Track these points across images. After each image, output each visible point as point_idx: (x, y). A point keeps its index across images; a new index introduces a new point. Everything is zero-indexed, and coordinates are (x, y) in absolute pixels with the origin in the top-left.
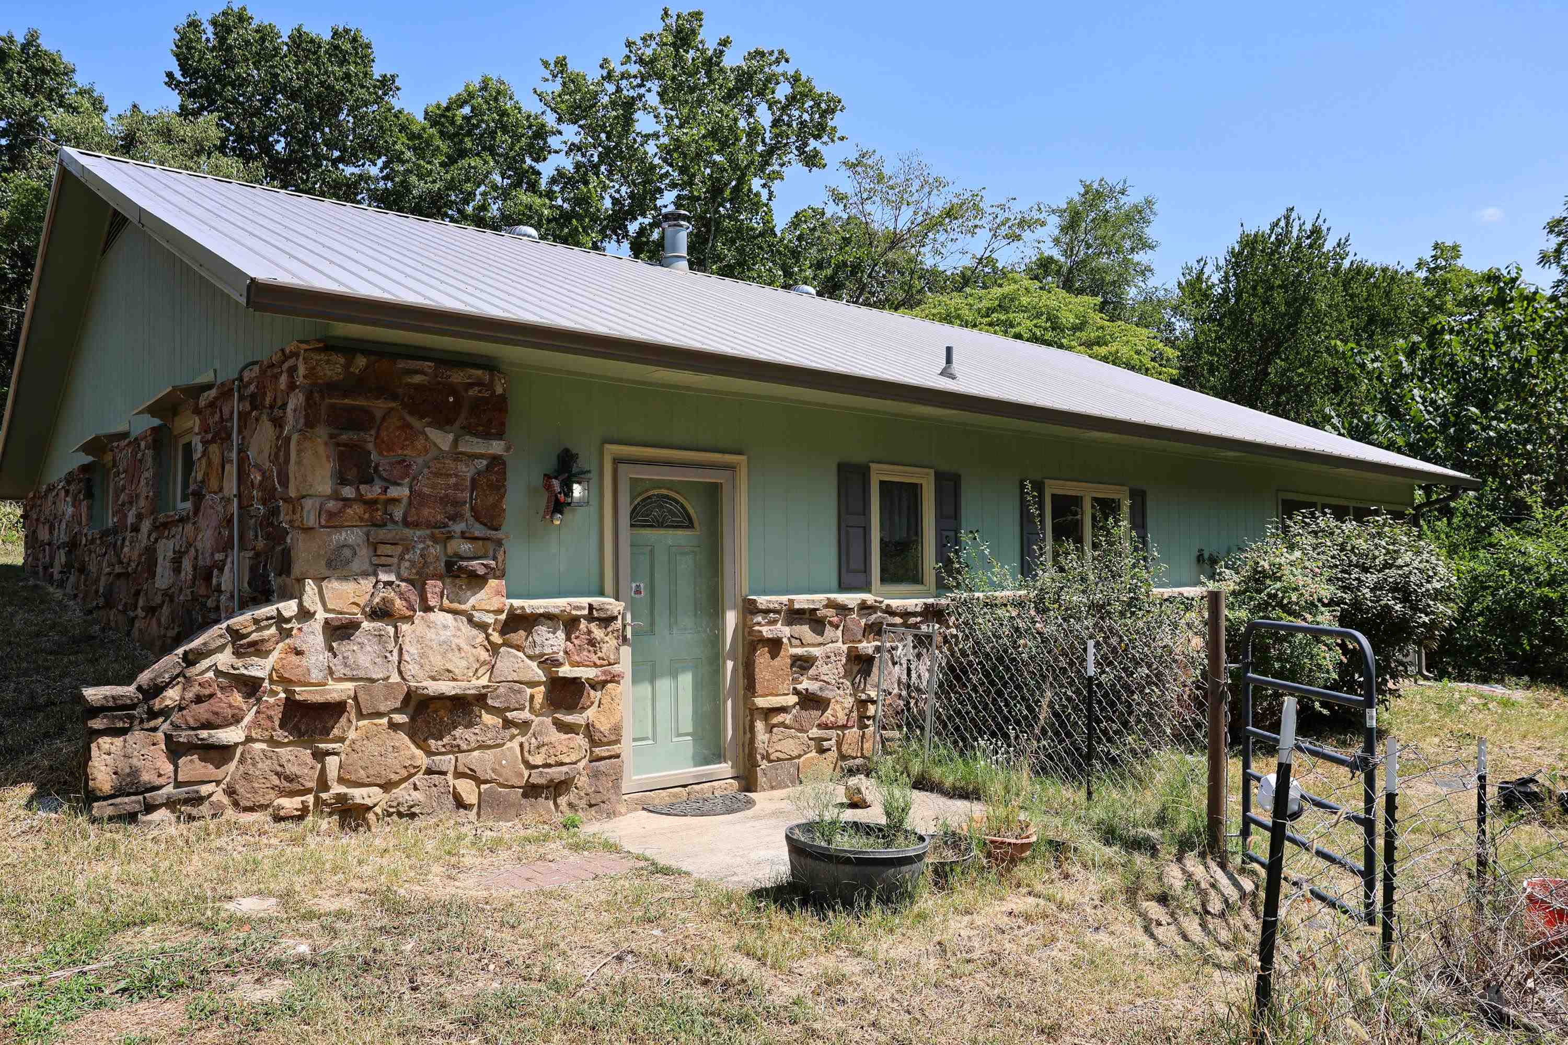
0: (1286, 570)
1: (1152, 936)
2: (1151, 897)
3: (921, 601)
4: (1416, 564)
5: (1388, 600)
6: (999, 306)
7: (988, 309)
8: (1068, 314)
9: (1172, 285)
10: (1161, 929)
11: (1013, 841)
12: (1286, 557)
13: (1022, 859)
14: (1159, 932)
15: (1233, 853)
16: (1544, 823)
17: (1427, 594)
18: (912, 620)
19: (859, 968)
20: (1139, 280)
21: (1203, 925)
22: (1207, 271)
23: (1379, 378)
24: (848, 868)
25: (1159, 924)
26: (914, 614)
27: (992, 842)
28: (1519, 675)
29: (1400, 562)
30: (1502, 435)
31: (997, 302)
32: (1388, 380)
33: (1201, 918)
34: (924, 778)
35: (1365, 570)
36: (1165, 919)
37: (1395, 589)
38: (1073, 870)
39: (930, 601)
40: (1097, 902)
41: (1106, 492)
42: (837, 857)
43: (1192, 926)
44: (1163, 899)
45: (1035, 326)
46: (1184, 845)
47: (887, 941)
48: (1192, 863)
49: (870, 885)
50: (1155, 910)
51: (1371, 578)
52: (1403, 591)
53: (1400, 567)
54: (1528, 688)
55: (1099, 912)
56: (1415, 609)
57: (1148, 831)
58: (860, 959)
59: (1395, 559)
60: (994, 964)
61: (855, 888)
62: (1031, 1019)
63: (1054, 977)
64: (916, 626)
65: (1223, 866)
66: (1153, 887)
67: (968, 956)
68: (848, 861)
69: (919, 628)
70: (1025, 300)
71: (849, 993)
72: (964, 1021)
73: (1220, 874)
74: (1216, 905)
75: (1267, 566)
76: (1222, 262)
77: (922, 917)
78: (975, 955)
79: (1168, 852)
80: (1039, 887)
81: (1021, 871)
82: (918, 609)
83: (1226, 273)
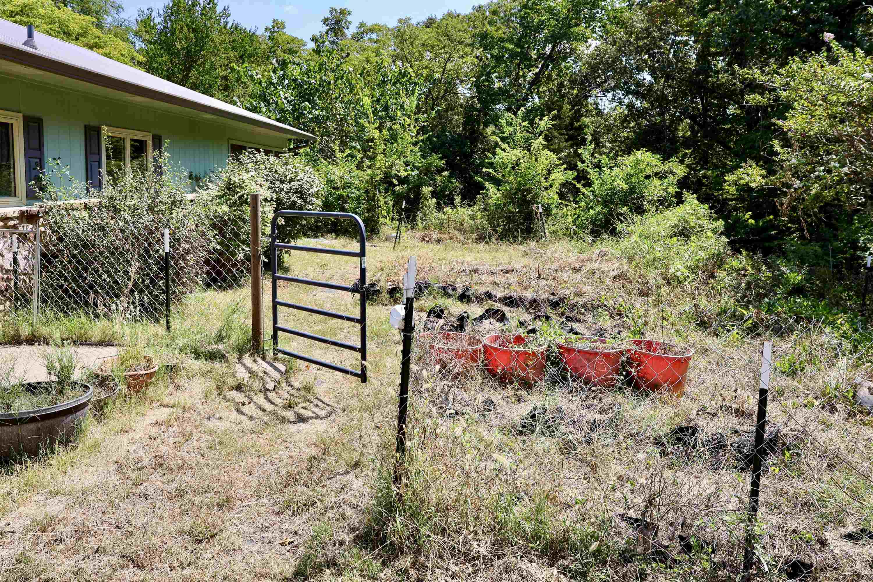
0: (247, 182)
1: (242, 413)
2: (232, 388)
3: (17, 209)
4: (306, 179)
5: (294, 198)
6: (21, 11)
7: (12, 12)
8: (74, 25)
9: (133, 19)
10: (246, 407)
11: (144, 372)
12: (245, 176)
13: (151, 383)
14: (244, 409)
15: (267, 350)
16: (383, 305)
17: (311, 195)
18: (11, 223)
19: (62, 506)
20: (113, 12)
21: (267, 398)
22: (154, 14)
23: (260, 83)
24: (32, 426)
25: (244, 404)
26: (11, 219)
27: (131, 376)
28: (331, 233)
29: (298, 178)
30: (317, 117)
31: (20, 8)
32: (264, 85)
33: (265, 394)
34: (35, 337)
35: (282, 182)
36: (246, 400)
37: (296, 192)
38: (181, 382)
39: (24, 208)
40: (203, 400)
41: (139, 136)
42: (20, 419)
43: (260, 400)
44: (239, 388)
45: (51, 29)
46: (241, 351)
47: (75, 474)
48: (247, 360)
49: (51, 432)
50: (239, 397)
51: (286, 187)
52: (300, 192)
53: (298, 180)
54: (336, 238)
55: (205, 406)
56: (305, 201)
57: (214, 346)
58: (60, 498)
59: (296, 176)
60: (161, 466)
61: (39, 440)
62: (206, 499)
63: (203, 462)
64: (14, 227)
65: (264, 358)
66: (231, 381)
67: (139, 466)
68: (33, 420)
69: (17, 228)
70: (41, 11)
71: (64, 530)
72: (162, 518)
73: (265, 365)
74: (270, 385)
75: (237, 181)
76: (161, 12)
77: (95, 445)
78: (144, 463)
79: (233, 357)
80: (166, 400)
81: (151, 391)
82: (16, 215)
83: (165, 18)
